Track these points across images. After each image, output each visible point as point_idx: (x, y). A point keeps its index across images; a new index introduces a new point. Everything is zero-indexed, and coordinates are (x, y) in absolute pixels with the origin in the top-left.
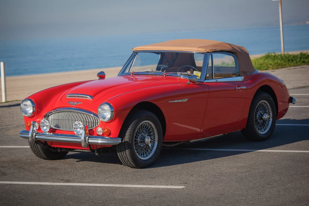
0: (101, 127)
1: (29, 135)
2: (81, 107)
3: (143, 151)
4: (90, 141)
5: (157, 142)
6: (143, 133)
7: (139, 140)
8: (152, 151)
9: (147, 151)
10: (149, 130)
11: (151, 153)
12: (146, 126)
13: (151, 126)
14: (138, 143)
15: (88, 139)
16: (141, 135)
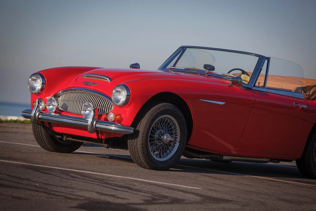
0: (114, 113)
1: (31, 113)
2: (97, 89)
3: (159, 150)
4: (97, 125)
5: (179, 144)
6: (163, 129)
7: (156, 136)
8: (171, 152)
9: (166, 152)
10: (170, 127)
11: (169, 154)
12: (167, 121)
13: (173, 122)
14: (154, 139)
15: (96, 124)
16: (159, 131)
